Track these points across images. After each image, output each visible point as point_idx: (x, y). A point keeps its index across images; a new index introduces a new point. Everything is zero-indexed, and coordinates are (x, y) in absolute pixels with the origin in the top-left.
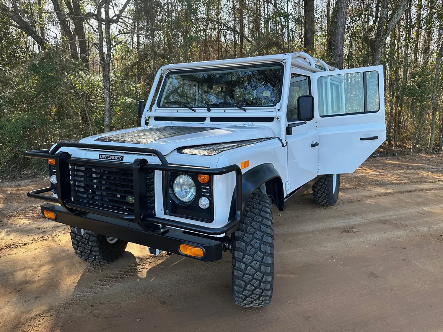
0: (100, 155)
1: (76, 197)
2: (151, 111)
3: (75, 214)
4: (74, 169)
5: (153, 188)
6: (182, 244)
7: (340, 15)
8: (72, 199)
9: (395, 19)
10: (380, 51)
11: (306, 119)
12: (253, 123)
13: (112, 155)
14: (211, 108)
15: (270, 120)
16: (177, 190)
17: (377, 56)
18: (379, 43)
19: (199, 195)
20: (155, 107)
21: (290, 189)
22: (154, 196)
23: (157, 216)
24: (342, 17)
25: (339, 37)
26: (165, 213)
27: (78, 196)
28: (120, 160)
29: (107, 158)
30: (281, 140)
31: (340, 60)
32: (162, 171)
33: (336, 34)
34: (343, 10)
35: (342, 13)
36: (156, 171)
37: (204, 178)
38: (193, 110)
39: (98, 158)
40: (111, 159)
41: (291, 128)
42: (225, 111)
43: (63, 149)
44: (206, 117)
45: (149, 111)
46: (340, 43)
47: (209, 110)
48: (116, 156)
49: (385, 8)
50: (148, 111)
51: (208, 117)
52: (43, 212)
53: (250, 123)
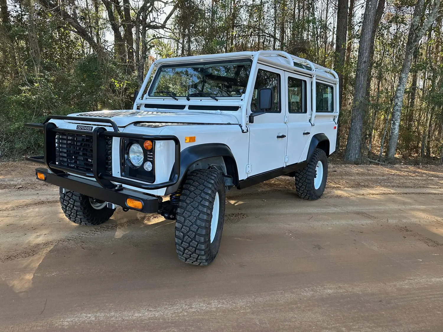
0: (77, 126)
1: (60, 161)
2: (142, 99)
3: (58, 175)
4: (60, 137)
5: (111, 153)
6: (129, 198)
7: (367, 22)
8: (57, 163)
9: (426, 27)
10: (410, 59)
11: (266, 109)
12: (222, 111)
13: (85, 126)
14: (190, 98)
15: (235, 108)
16: (131, 156)
17: (407, 64)
18: (409, 50)
19: (145, 160)
20: (146, 96)
21: (250, 172)
22: (111, 159)
23: (114, 175)
24: (369, 24)
25: (365, 44)
26: (122, 175)
27: (61, 160)
28: (90, 130)
29: (82, 129)
30: (241, 127)
31: (365, 66)
32: (120, 138)
33: (362, 41)
34: (371, 17)
35: (369, 20)
36: (114, 138)
37: (148, 144)
38: (176, 99)
39: (76, 129)
40: (85, 130)
41: (253, 117)
42: (201, 100)
43: (51, 121)
44: (185, 106)
45: (141, 99)
46: (366, 50)
47: (188, 100)
48: (88, 127)
49: (418, 15)
50: (139, 99)
51: (187, 105)
52: (37, 174)
53: (219, 111)
